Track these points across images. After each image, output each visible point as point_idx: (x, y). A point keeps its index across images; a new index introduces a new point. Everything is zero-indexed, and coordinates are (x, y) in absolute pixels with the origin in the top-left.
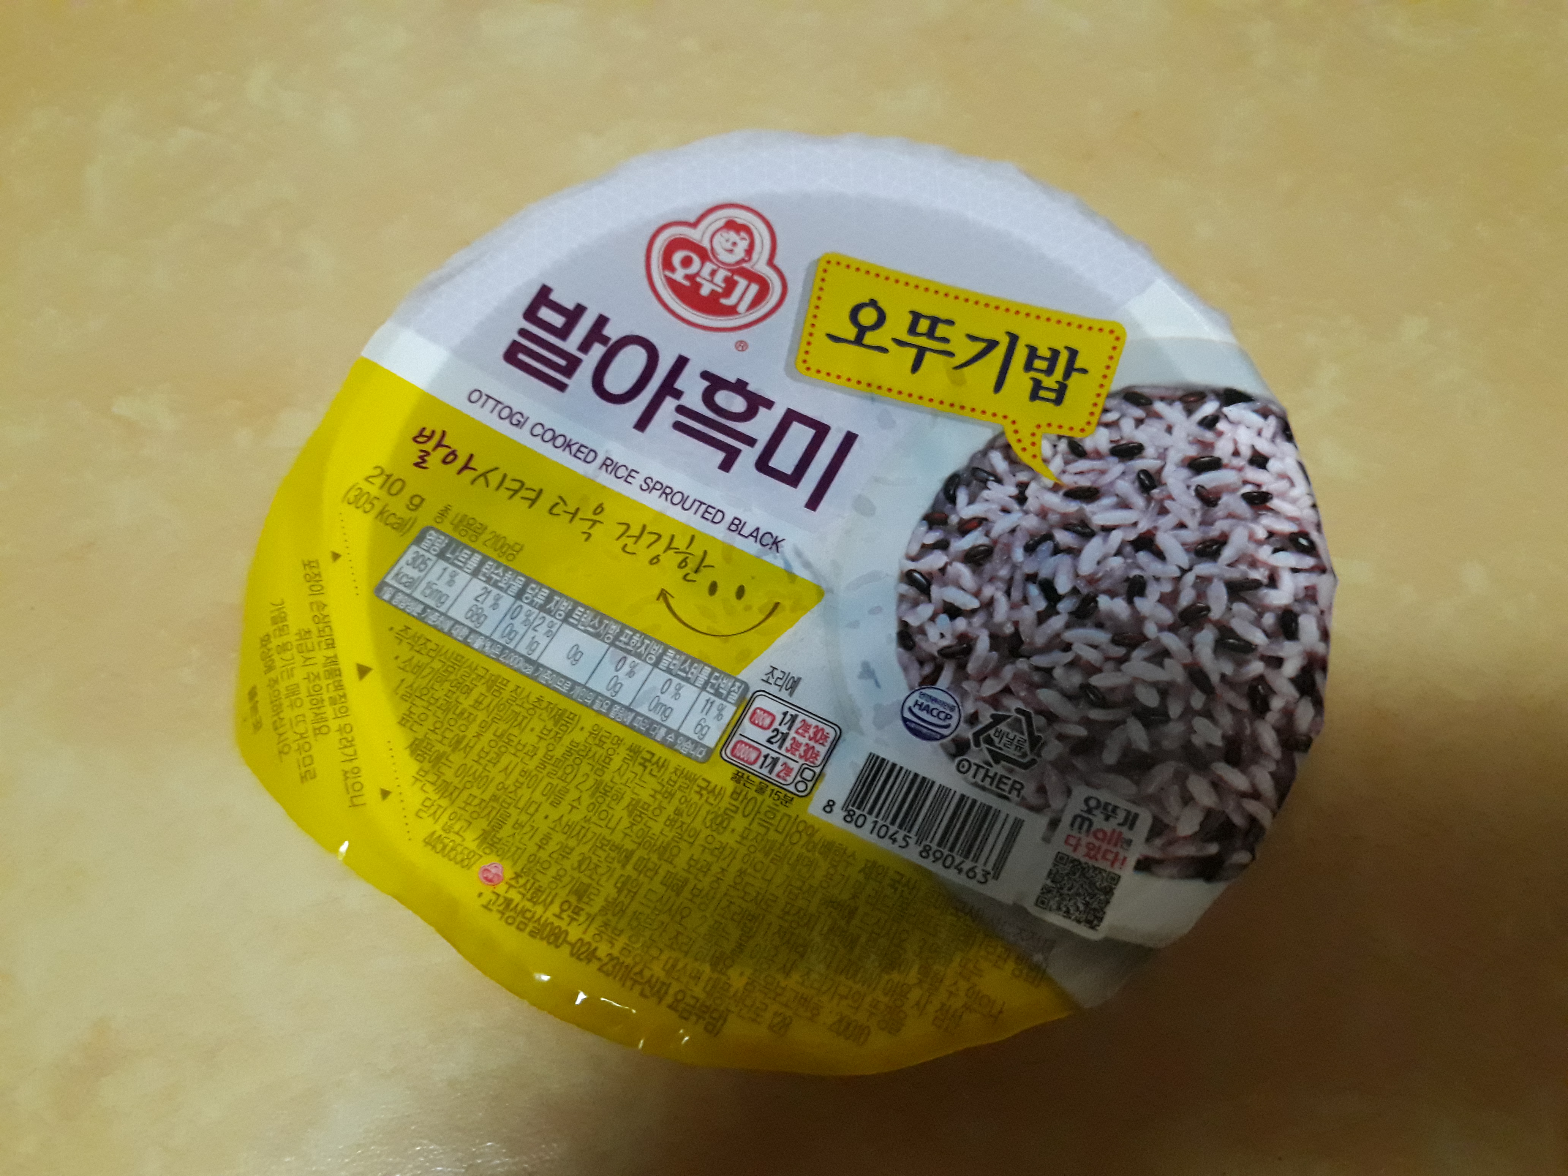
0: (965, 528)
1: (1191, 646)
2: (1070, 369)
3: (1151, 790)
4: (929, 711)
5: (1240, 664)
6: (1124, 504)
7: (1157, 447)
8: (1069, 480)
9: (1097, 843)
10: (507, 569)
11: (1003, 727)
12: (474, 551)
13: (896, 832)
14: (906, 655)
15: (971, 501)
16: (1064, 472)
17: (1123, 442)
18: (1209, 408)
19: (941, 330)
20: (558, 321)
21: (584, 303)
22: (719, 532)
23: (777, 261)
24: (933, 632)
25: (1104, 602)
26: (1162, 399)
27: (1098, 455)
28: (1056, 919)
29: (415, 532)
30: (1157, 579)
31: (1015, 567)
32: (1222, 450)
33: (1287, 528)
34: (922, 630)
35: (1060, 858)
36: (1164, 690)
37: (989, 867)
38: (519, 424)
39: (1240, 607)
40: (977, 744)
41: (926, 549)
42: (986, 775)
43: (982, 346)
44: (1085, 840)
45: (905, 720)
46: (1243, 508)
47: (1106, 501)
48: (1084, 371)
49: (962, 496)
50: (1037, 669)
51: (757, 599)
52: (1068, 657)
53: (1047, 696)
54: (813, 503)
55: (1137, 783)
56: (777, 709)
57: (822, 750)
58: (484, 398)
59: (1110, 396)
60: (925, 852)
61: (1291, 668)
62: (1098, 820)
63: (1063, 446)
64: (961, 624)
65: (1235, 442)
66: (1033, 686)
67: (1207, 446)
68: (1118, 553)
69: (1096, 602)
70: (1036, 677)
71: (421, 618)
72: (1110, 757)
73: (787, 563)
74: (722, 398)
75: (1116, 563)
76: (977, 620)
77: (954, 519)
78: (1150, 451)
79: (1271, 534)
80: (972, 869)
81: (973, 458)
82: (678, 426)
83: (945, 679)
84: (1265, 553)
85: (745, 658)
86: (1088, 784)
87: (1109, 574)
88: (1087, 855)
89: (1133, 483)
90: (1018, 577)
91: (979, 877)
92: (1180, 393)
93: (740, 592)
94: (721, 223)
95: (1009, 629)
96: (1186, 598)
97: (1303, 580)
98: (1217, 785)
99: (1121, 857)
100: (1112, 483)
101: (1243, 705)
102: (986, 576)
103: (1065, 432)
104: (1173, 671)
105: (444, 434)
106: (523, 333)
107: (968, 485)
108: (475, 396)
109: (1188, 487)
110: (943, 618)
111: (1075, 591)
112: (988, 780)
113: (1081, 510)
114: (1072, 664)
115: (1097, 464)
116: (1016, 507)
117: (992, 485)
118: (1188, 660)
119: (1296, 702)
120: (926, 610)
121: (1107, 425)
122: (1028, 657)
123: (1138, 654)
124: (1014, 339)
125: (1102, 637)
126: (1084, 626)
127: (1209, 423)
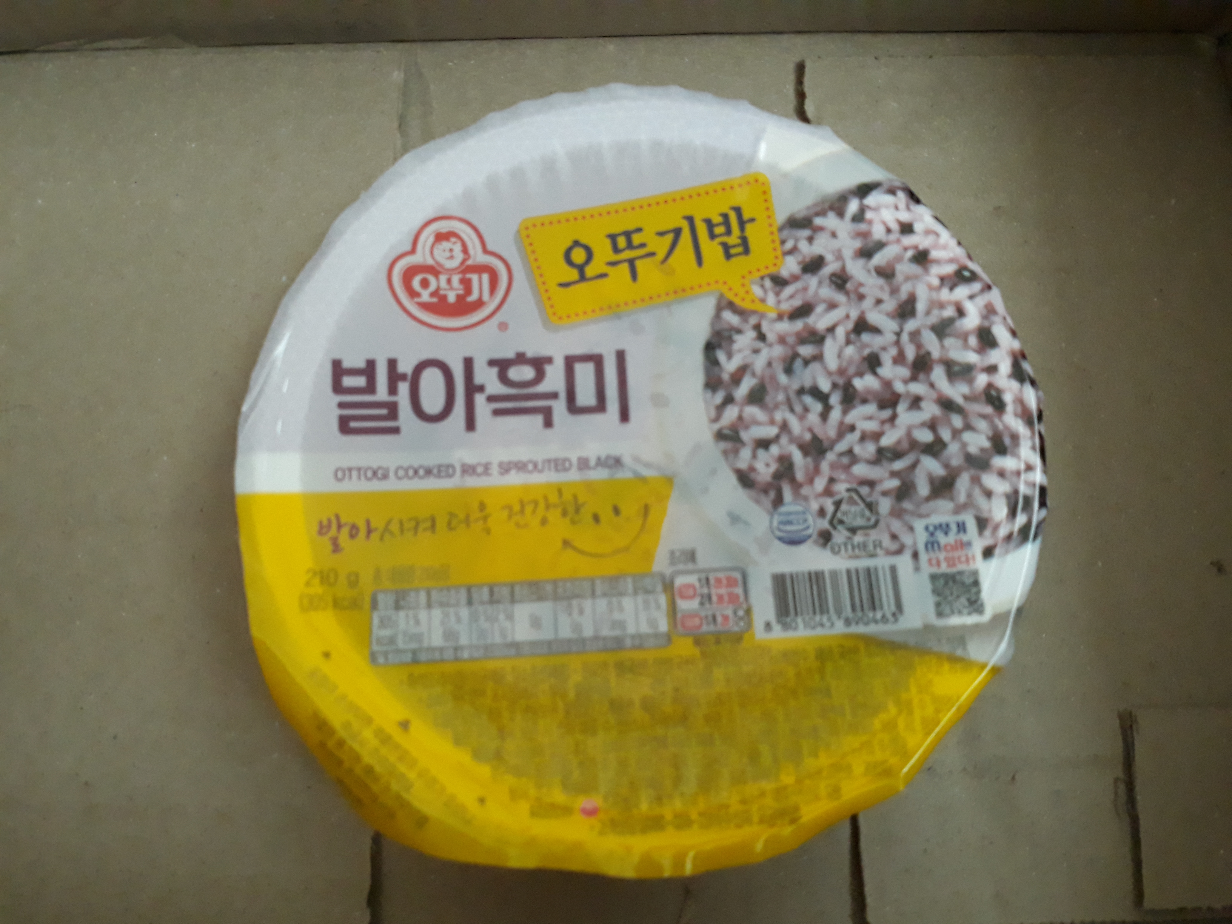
0: (737, 378)
1: (932, 385)
2: (742, 224)
3: (962, 498)
4: (790, 523)
5: (971, 381)
6: (832, 306)
7: (833, 253)
8: (786, 307)
9: (951, 555)
10: (448, 589)
11: (844, 507)
12: (417, 590)
13: (821, 619)
14: (753, 493)
15: (730, 356)
16: (779, 302)
17: (808, 259)
18: (853, 206)
19: (637, 239)
20: (360, 381)
21: (371, 356)
22: (573, 475)
23: (490, 247)
24: (760, 466)
25: (858, 383)
26: (817, 214)
27: (795, 278)
28: (955, 621)
29: (368, 600)
30: (884, 349)
31: (786, 389)
32: (878, 232)
33: (949, 269)
34: (752, 469)
35: (934, 578)
36: (932, 425)
37: (893, 608)
38: (385, 477)
39: (949, 342)
40: (835, 528)
41: (720, 408)
42: (853, 548)
43: (670, 238)
44: (942, 556)
45: (780, 539)
46: (915, 269)
47: (820, 309)
48: (752, 220)
49: (721, 356)
50: (841, 454)
51: (630, 509)
52: (857, 435)
53: (860, 470)
54: (624, 416)
55: (952, 499)
56: (692, 579)
57: (739, 591)
58: (347, 473)
59: (781, 229)
60: (848, 622)
61: (1005, 367)
62: (942, 539)
63: (768, 283)
64: (775, 450)
65: (884, 223)
66: (847, 468)
67: (865, 235)
68: (848, 342)
69: (853, 387)
70: (845, 460)
71: (415, 661)
72: (923, 489)
73: (635, 472)
74: (514, 373)
75: (850, 351)
76: (784, 440)
77: (726, 377)
78: (829, 257)
79: (942, 279)
80: (884, 617)
81: (713, 324)
82: (497, 413)
83: (788, 494)
84: (945, 294)
85: (648, 556)
86: (921, 516)
87: (850, 362)
88: (949, 566)
89: (830, 286)
90: (793, 396)
91: (891, 619)
92: (827, 205)
93: (616, 511)
94: (431, 239)
95: (808, 437)
96: (910, 353)
97: (981, 301)
98: (1002, 474)
99: (970, 555)
100: (816, 293)
101: (989, 410)
102: (771, 405)
103: (764, 272)
104: (930, 410)
105: (337, 517)
106: (341, 405)
107: (720, 346)
108: (340, 474)
109: (869, 271)
110: (761, 453)
111: (835, 386)
112: (857, 551)
113: (806, 326)
114: (863, 438)
115: (798, 285)
116: (760, 345)
117: (737, 337)
118: (935, 396)
119: (1021, 391)
120: (746, 453)
121: (791, 252)
122: (831, 448)
123: (901, 408)
124: (690, 220)
125: (871, 408)
126: (854, 407)
127: (859, 218)
